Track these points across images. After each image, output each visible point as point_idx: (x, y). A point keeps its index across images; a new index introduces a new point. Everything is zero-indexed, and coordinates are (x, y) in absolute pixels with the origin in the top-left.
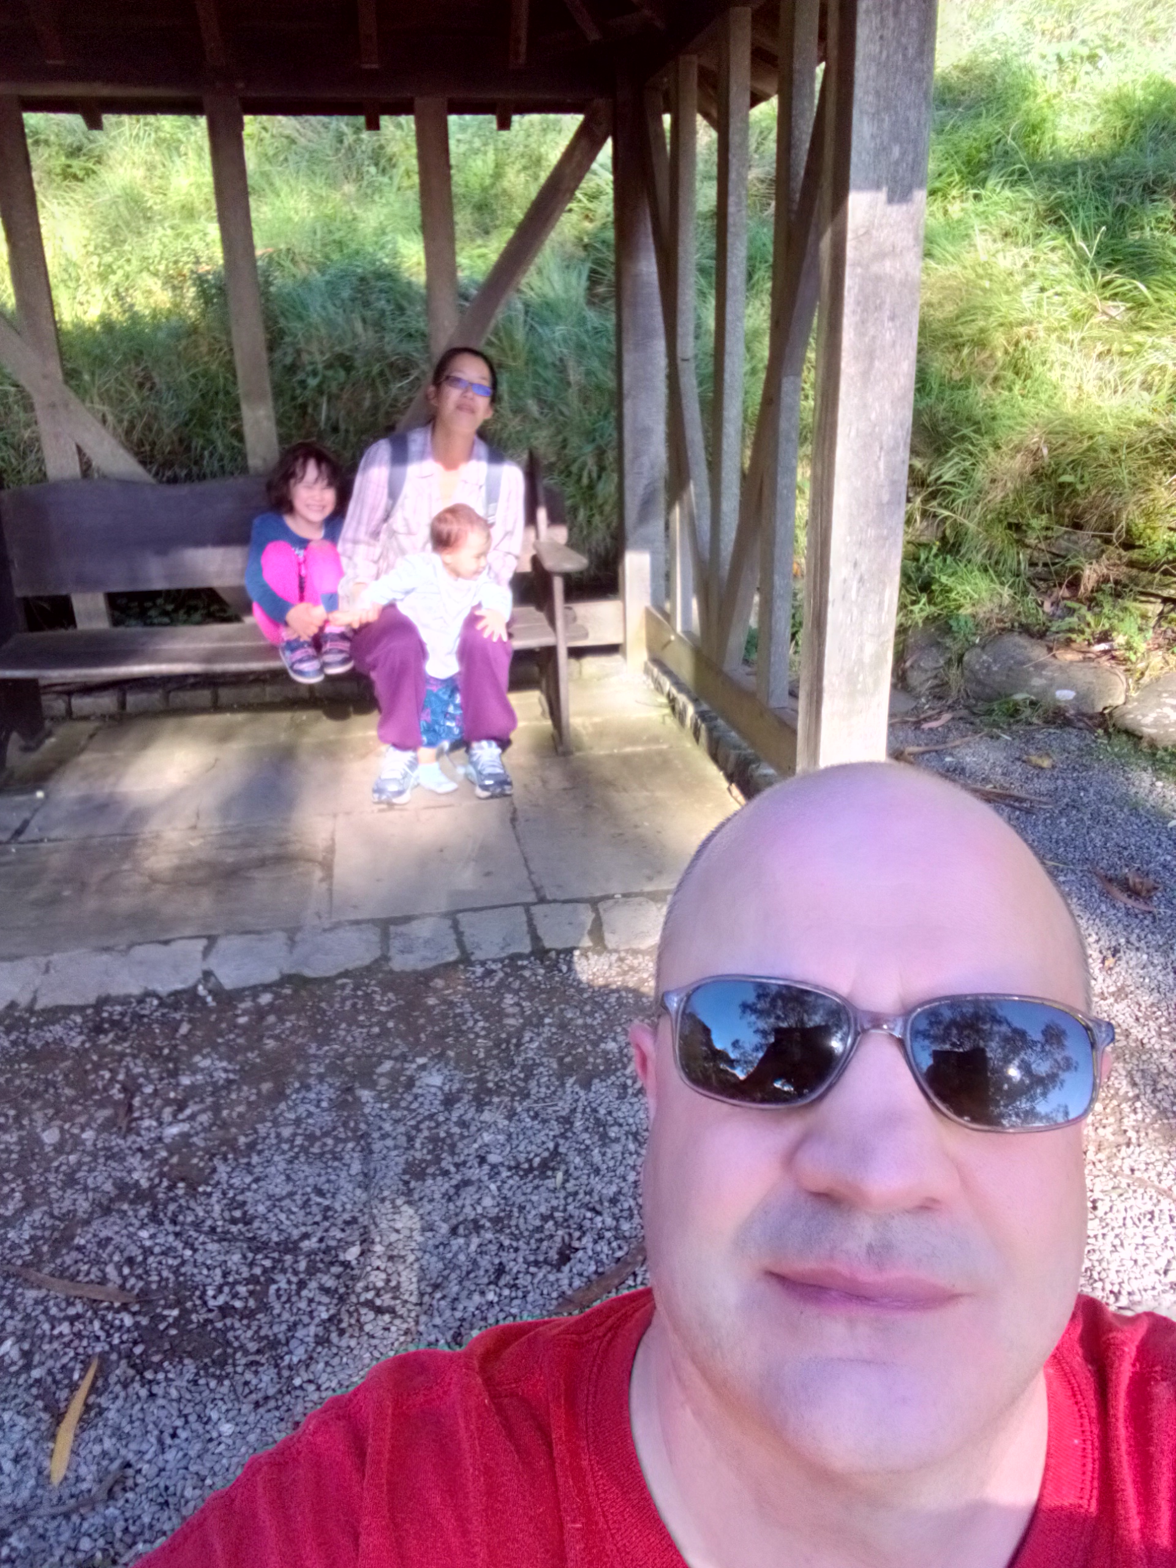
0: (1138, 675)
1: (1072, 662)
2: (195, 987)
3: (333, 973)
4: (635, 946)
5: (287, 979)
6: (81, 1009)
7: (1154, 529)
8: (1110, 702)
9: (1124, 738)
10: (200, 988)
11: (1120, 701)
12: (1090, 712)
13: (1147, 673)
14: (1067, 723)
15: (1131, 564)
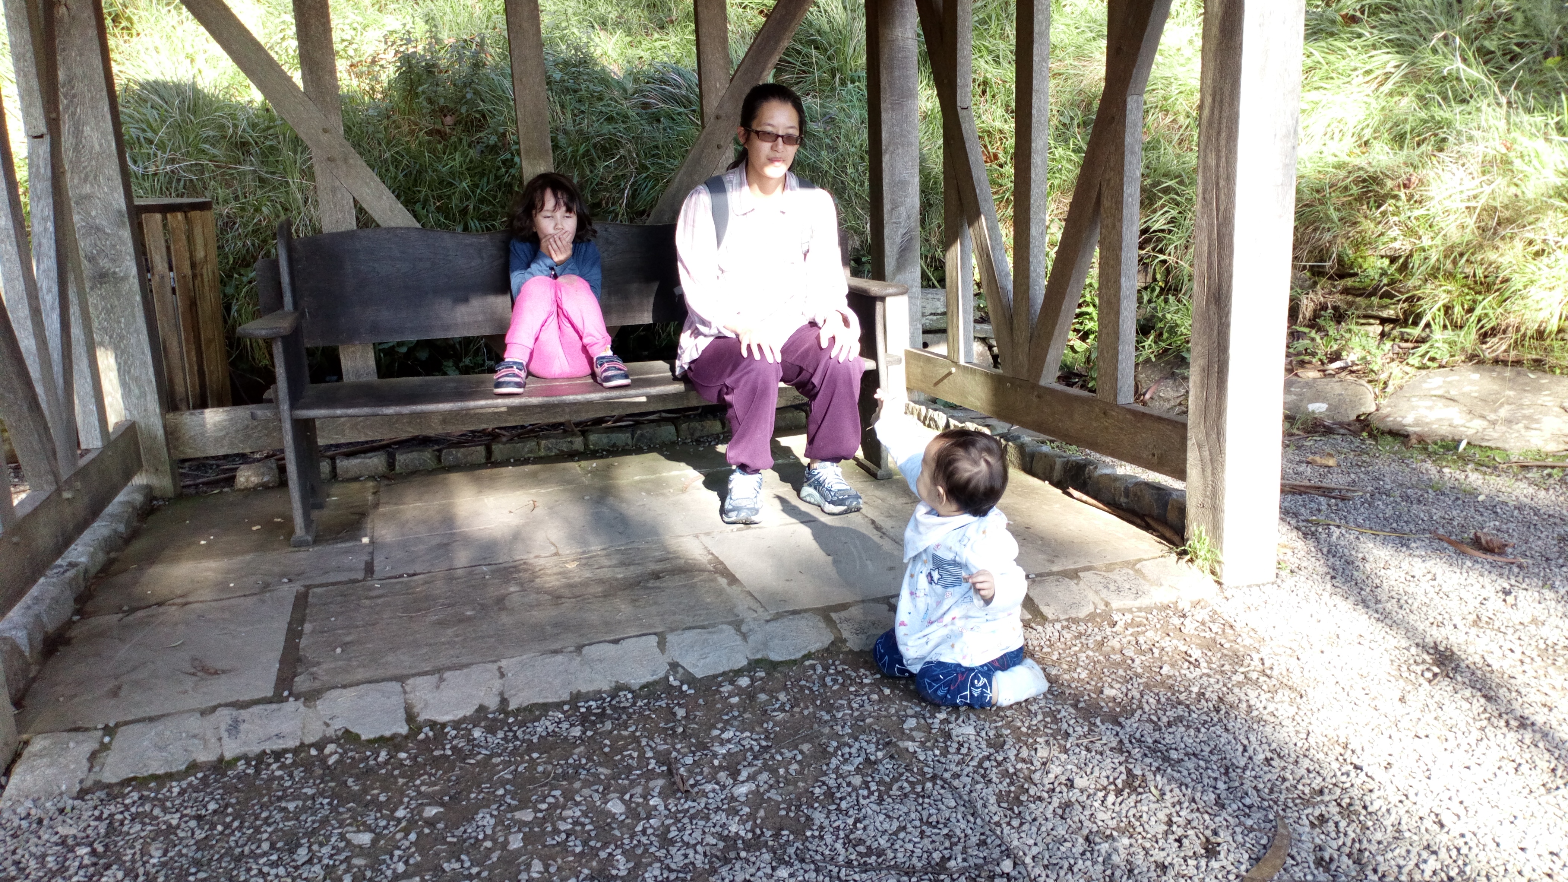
0: (1381, 385)
1: (1314, 379)
2: (666, 678)
3: (799, 655)
4: (1073, 616)
5: (753, 665)
6: (558, 706)
7: (1364, 258)
8: (1363, 410)
9: (1390, 438)
10: (671, 678)
11: (1373, 408)
12: (1346, 420)
13: (1390, 383)
14: (1328, 431)
15: (1346, 291)
